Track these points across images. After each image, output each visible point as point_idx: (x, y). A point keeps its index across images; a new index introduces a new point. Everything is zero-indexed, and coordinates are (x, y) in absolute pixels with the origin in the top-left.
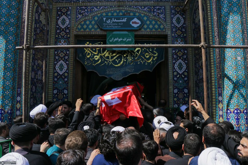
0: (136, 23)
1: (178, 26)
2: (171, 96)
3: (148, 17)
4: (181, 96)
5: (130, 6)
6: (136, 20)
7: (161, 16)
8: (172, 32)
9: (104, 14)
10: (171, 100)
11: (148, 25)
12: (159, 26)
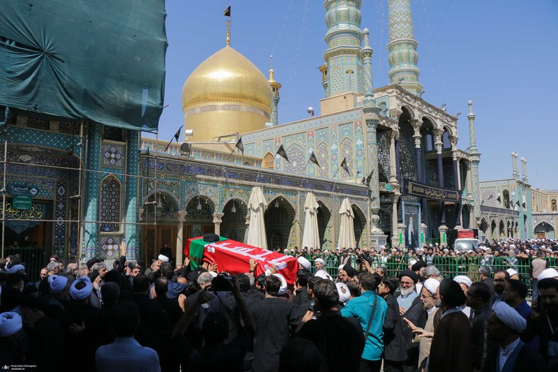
0: (34, 191)
1: (61, 195)
2: (53, 239)
3: (42, 187)
4: (60, 240)
5: (30, 179)
6: (34, 189)
7: (51, 187)
8: (57, 198)
9: (12, 183)
10: (53, 242)
11: (41, 193)
12: (49, 194)
